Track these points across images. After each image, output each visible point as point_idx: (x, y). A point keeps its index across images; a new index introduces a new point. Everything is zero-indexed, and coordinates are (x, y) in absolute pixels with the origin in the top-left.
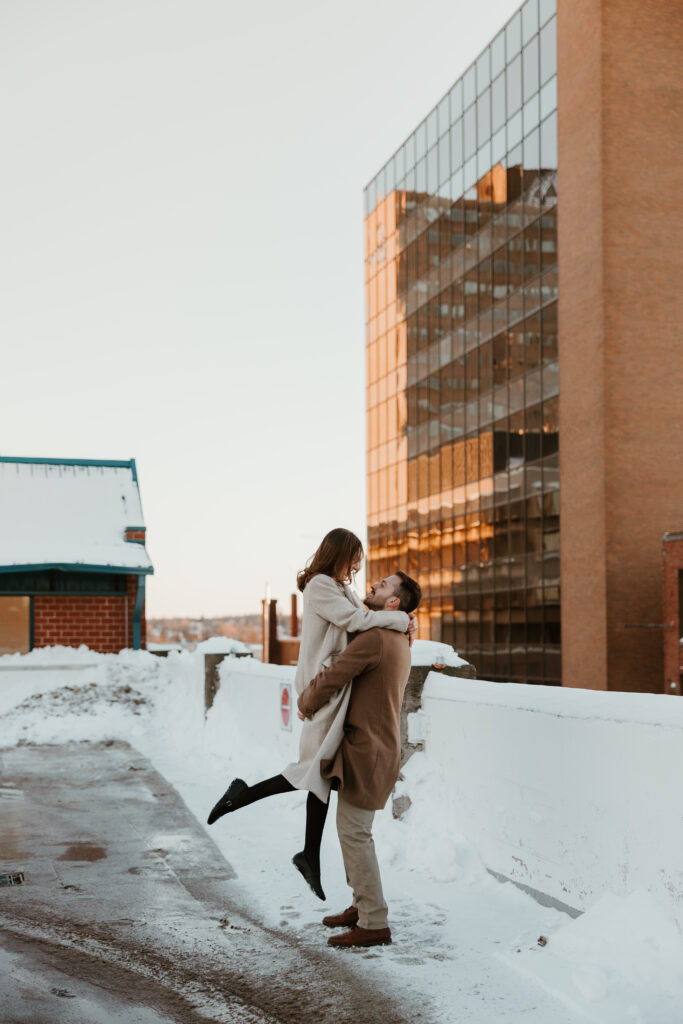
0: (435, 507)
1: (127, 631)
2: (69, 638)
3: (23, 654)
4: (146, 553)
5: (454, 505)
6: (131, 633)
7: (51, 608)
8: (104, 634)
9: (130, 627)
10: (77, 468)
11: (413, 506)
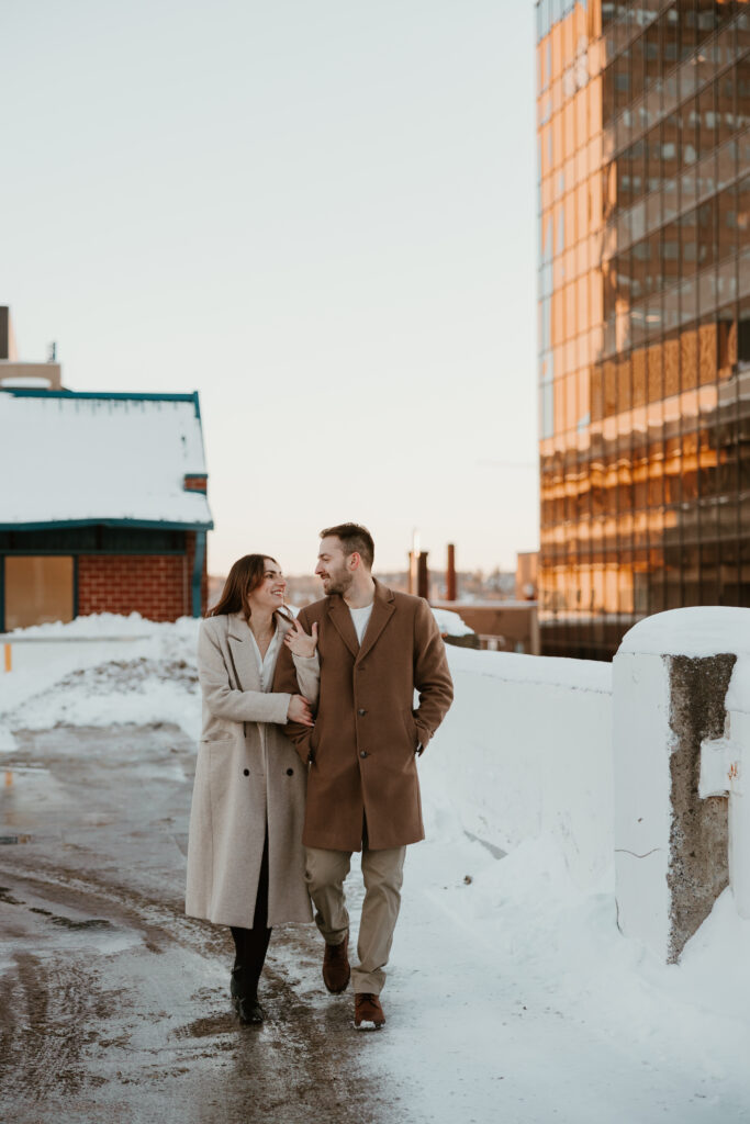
0: (625, 430)
1: (185, 596)
2: (118, 604)
3: (65, 622)
4: (208, 505)
5: (649, 428)
6: (190, 599)
7: (98, 569)
8: (160, 600)
9: (190, 592)
10: (130, 403)
11: (596, 428)
